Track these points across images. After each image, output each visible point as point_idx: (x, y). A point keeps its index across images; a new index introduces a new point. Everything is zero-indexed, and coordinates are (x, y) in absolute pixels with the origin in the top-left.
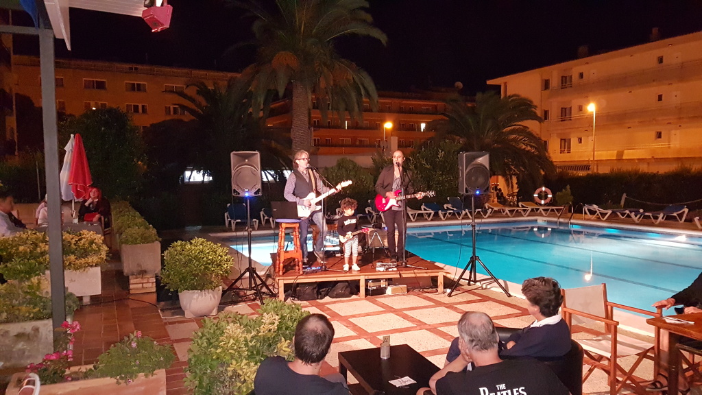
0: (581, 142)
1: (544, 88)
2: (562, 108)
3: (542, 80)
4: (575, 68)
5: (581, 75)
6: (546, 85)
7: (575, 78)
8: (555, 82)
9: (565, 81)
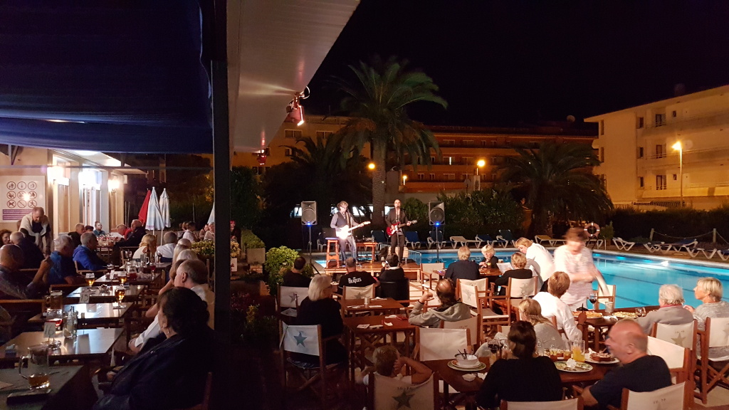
0: (676, 179)
1: (639, 125)
2: (657, 146)
3: (637, 118)
4: (669, 107)
5: (674, 114)
6: (641, 123)
7: (668, 115)
8: (649, 120)
9: (659, 119)
